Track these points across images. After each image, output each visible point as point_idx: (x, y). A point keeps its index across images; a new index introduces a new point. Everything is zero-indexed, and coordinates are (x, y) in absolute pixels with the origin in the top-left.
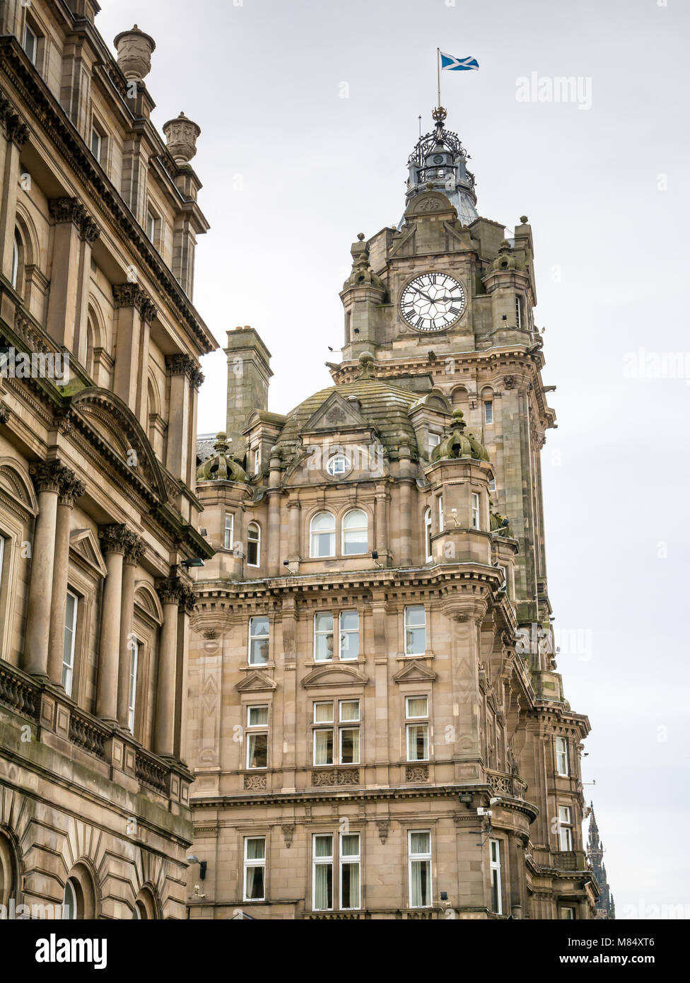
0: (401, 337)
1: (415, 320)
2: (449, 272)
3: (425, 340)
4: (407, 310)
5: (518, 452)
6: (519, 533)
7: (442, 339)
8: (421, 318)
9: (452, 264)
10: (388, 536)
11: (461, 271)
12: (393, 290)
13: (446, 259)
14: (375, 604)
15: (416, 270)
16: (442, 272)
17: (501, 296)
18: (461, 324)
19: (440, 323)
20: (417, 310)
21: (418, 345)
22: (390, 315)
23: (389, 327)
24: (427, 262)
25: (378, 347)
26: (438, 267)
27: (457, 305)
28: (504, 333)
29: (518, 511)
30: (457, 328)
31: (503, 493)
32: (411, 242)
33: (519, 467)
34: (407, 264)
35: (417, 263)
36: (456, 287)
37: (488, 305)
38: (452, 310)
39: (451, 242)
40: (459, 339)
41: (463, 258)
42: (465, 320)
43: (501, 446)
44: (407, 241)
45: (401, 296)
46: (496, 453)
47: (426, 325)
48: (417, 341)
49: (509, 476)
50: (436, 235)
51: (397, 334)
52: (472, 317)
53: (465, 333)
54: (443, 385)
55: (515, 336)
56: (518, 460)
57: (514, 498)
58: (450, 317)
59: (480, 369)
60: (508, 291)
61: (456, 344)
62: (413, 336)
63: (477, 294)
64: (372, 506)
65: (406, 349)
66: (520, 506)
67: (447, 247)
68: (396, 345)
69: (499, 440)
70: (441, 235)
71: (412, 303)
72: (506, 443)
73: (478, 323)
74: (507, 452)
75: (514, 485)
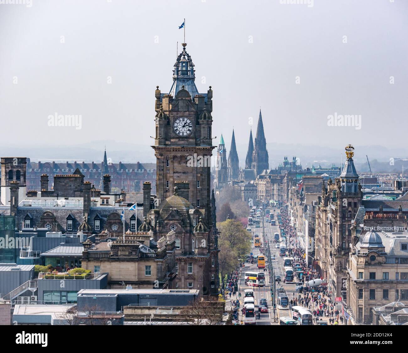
0: (173, 138)
1: (178, 132)
2: (188, 117)
3: (181, 139)
4: (175, 129)
5: (207, 178)
6: (205, 202)
7: (186, 139)
8: (179, 132)
9: (189, 114)
10: (184, 245)
11: (192, 118)
12: (171, 121)
13: (187, 113)
14: (182, 263)
15: (178, 115)
16: (187, 117)
17: (204, 128)
18: (192, 136)
19: (185, 134)
20: (178, 129)
21: (178, 141)
22: (170, 129)
23: (170, 133)
24: (182, 113)
25: (167, 140)
26: (185, 115)
27: (190, 129)
28: (204, 140)
29: (206, 195)
30: (190, 137)
31: (201, 189)
32: (177, 106)
33: (207, 182)
34: (176, 113)
35: (179, 113)
36: (190, 123)
37: (200, 129)
38: (189, 130)
39: (189, 107)
40: (191, 140)
41: (193, 113)
42: (193, 134)
43: (201, 175)
44: (176, 105)
45: (173, 124)
46: (200, 177)
47: (181, 134)
48: (178, 140)
49: (204, 185)
50: (185, 105)
51: (172, 137)
52: (195, 133)
53: (192, 138)
54: (185, 154)
55: (207, 141)
56: (206, 180)
57: (205, 192)
58: (188, 132)
59: (196, 150)
60: (206, 126)
61: (190, 142)
62: (177, 138)
63: (196, 125)
64: (181, 238)
65: (175, 142)
66: (206, 194)
67: (188, 109)
68: (172, 140)
69: (201, 173)
70: (187, 105)
71: (177, 127)
72: (203, 174)
73: (197, 134)
74: (203, 177)
75: (205, 188)
